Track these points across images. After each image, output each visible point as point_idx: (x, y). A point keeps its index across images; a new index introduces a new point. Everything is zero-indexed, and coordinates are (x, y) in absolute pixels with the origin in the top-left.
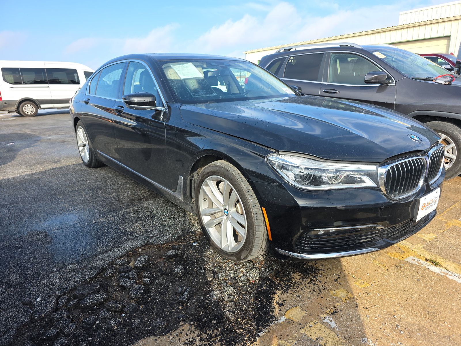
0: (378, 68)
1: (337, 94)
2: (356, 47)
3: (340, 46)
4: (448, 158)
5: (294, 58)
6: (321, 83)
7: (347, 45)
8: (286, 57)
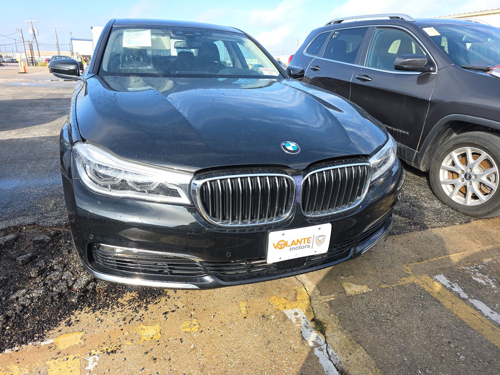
0: (422, 50)
1: (369, 82)
2: (407, 19)
3: (389, 19)
4: (488, 187)
5: (338, 32)
6: (357, 66)
7: (398, 18)
8: (331, 32)
